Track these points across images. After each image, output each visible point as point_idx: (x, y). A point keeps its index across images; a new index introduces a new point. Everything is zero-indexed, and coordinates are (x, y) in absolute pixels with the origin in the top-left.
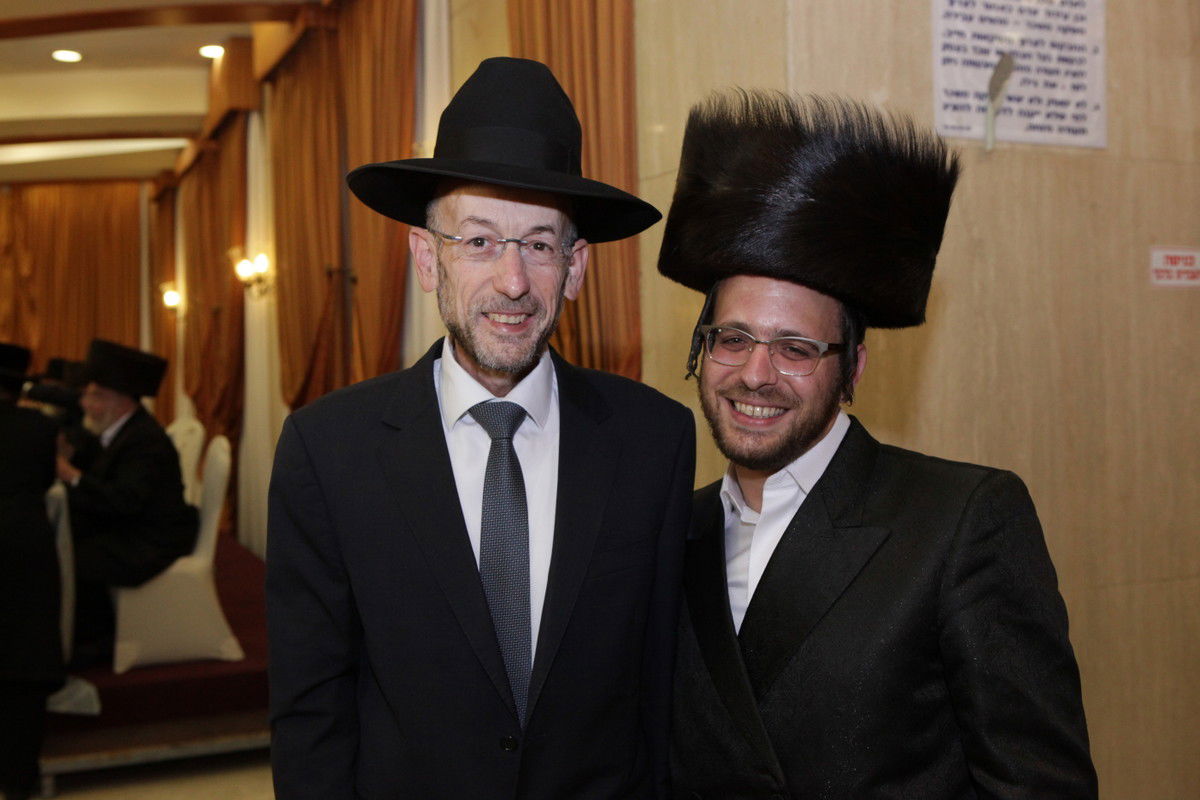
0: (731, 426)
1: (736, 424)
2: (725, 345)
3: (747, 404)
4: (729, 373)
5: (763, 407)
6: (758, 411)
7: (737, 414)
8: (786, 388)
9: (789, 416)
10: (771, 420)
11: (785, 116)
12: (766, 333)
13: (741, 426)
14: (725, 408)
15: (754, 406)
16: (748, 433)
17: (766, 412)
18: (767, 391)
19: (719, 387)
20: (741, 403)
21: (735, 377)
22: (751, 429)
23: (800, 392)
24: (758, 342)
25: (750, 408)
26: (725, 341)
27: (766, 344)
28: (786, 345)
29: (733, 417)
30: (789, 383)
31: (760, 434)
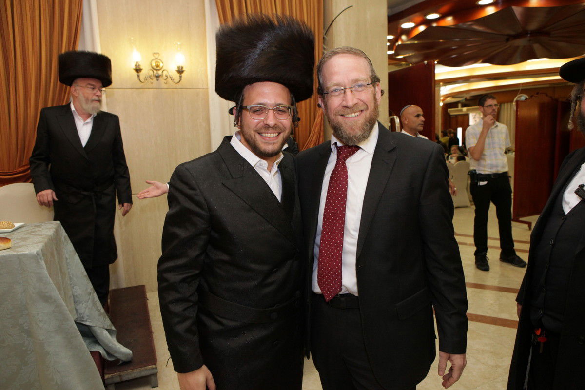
0: (262, 142)
1: (264, 141)
2: (256, 113)
3: (268, 133)
4: (259, 123)
5: (273, 133)
6: (272, 135)
7: (264, 138)
8: (281, 125)
9: (282, 135)
10: (277, 137)
11: (267, 22)
12: (272, 105)
13: (266, 141)
14: (257, 136)
15: (271, 133)
16: (269, 144)
17: (275, 135)
18: (275, 127)
19: (255, 129)
20: (265, 133)
21: (262, 124)
22: (271, 142)
23: (285, 126)
24: (270, 109)
25: (269, 134)
26: (255, 112)
27: (273, 109)
28: (278, 110)
29: (263, 139)
30: (281, 123)
31: (274, 143)
